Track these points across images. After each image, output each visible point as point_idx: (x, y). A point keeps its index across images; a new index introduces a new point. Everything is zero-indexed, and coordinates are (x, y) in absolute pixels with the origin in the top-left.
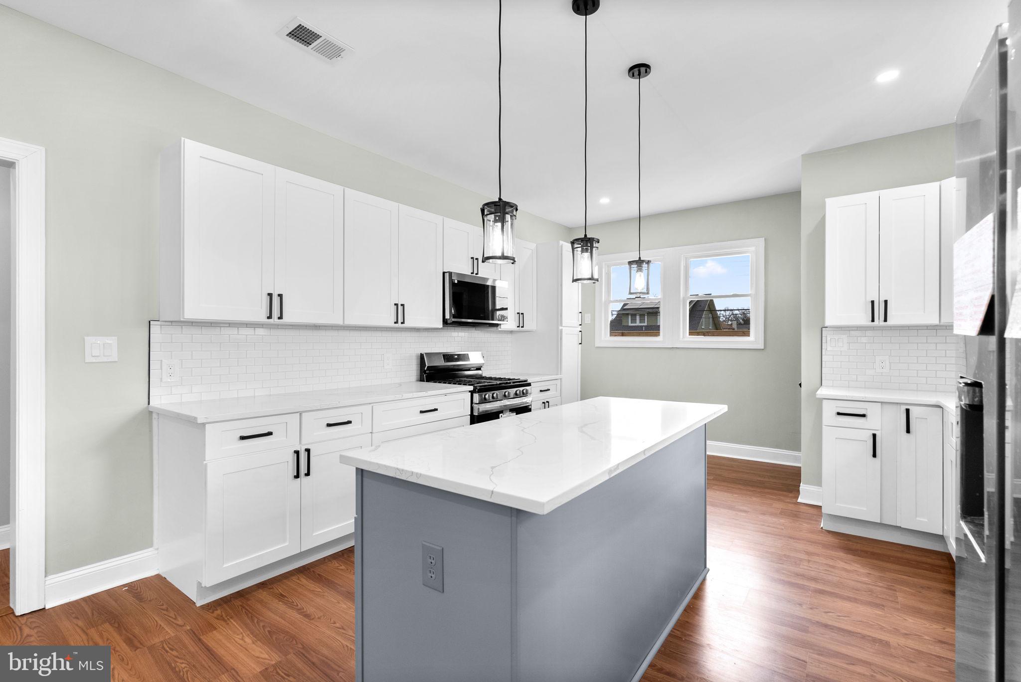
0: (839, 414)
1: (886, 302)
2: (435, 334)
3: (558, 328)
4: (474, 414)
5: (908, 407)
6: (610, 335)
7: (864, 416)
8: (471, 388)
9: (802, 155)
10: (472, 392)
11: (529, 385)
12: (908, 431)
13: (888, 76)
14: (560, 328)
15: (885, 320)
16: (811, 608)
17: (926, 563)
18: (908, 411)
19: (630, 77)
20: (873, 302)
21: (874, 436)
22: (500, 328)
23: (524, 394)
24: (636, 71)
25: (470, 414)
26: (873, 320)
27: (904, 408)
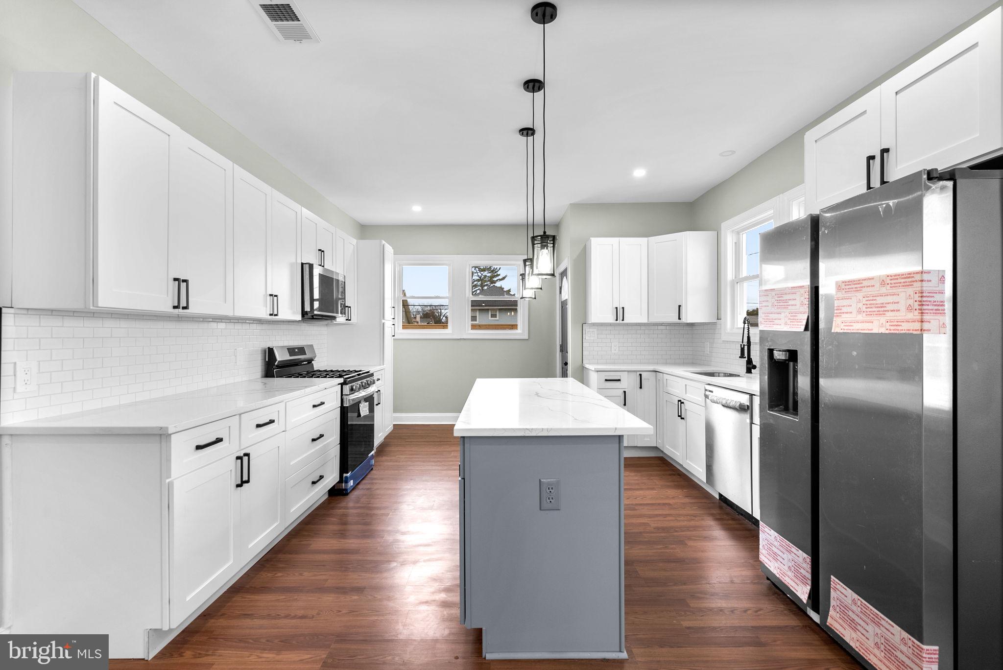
0: (606, 380)
1: (623, 308)
2: (293, 327)
3: (380, 321)
4: (344, 405)
5: (640, 373)
6: (403, 328)
7: (619, 380)
8: (341, 380)
9: (570, 204)
10: (342, 384)
11: (372, 375)
12: (641, 388)
13: (639, 173)
14: (383, 321)
15: (623, 320)
16: (628, 499)
17: (654, 464)
18: (641, 375)
19: (520, 134)
20: (617, 308)
21: (625, 392)
22: (336, 321)
23: (368, 385)
24: (525, 132)
25: (340, 406)
26: (617, 320)
27: (638, 373)
